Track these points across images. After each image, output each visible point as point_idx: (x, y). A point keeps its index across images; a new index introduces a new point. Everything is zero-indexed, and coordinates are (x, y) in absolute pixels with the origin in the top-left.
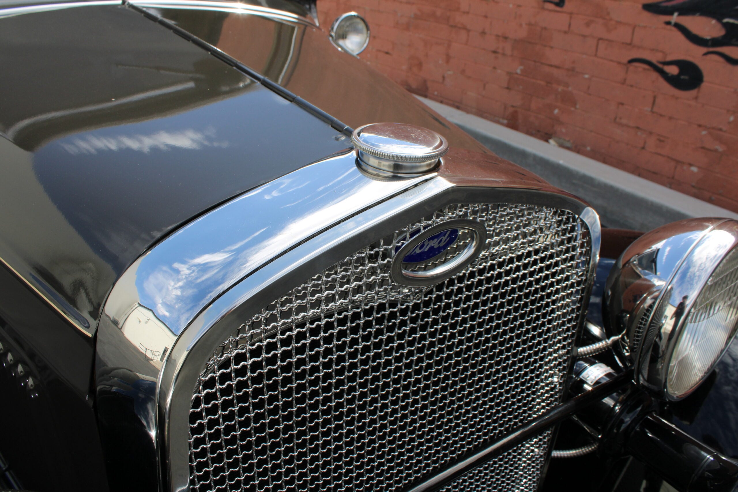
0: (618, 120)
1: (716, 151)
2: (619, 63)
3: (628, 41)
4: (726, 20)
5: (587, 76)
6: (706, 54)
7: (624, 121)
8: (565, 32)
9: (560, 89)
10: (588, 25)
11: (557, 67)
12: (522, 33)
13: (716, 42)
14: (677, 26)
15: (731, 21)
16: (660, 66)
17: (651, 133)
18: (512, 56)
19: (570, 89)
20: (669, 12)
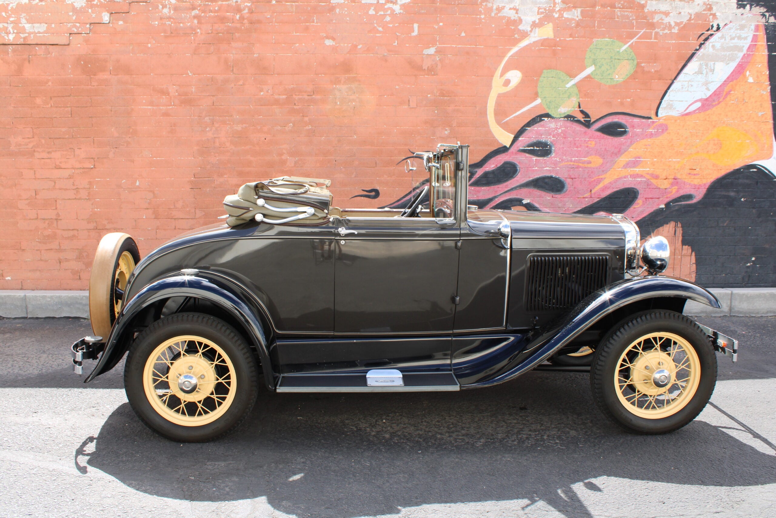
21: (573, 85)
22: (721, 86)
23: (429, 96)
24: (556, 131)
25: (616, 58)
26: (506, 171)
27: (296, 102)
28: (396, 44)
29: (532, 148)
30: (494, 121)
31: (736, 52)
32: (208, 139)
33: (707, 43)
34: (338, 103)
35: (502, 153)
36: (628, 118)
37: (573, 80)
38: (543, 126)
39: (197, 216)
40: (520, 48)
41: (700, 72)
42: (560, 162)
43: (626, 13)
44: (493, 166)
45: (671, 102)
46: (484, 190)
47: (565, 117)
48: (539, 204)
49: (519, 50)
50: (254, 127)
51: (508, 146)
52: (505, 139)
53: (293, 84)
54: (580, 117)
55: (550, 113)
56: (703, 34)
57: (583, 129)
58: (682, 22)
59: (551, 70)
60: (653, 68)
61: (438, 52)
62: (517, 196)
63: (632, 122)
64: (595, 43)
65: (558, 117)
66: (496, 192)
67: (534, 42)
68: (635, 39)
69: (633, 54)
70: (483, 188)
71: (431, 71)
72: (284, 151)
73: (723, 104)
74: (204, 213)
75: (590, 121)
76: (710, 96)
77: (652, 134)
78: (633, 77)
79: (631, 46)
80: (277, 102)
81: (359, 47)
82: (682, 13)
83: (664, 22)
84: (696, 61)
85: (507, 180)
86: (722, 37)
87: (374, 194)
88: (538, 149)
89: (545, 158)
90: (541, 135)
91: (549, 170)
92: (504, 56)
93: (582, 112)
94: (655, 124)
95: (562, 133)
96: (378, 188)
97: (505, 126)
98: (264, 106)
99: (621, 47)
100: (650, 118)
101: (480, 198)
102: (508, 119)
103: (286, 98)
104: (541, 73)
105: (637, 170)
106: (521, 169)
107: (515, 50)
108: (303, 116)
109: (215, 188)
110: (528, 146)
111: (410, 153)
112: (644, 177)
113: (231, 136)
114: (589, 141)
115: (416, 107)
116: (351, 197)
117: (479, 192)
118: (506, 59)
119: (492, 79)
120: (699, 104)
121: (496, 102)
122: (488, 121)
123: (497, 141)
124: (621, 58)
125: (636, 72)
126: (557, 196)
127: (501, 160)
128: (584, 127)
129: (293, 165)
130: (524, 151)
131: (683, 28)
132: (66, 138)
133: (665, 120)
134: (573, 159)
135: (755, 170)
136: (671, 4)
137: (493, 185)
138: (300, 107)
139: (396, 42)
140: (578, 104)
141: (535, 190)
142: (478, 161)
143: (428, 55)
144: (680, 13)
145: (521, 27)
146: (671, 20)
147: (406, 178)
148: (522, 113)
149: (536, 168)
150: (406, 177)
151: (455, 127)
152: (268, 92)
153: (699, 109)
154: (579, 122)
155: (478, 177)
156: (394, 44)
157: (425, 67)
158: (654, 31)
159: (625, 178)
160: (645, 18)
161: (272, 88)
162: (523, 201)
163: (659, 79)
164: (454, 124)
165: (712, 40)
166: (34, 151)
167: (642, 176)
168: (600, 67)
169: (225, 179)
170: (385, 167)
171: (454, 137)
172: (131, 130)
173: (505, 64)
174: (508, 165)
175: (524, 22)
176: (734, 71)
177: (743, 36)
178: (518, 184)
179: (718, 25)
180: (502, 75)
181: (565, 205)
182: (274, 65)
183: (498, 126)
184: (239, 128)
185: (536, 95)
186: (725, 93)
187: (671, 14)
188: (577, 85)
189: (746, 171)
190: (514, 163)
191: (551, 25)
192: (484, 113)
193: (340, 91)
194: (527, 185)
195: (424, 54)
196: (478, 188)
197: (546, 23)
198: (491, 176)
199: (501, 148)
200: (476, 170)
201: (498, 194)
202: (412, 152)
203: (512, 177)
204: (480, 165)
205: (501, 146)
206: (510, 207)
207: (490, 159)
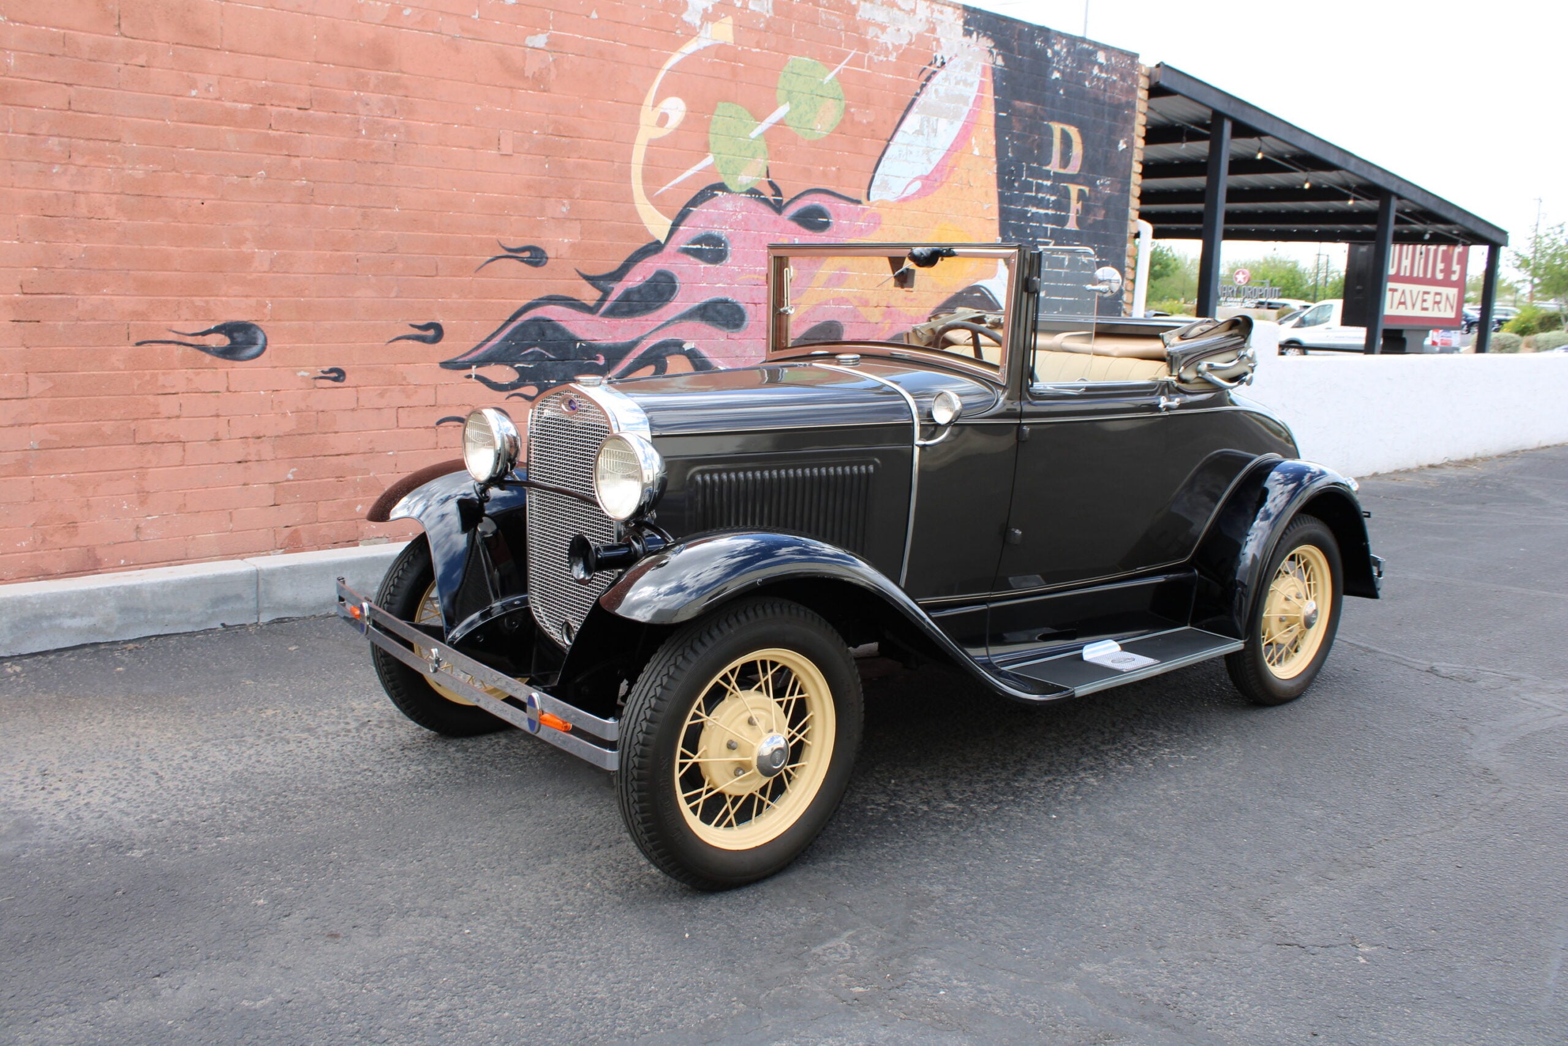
2: (427, 428)
3: (433, 403)
5: (391, 453)
6: (508, 398)
8: (353, 410)
9: (359, 478)
10: (382, 395)
11: (346, 455)
12: (289, 424)
13: (513, 386)
14: (478, 377)
15: (521, 365)
18: (275, 458)
19: (372, 474)
20: (467, 366)
21: (760, 135)
22: (944, 157)
23: (535, 132)
24: (734, 217)
25: (819, 93)
26: (659, 288)
27: (273, 122)
28: (476, 16)
29: (699, 246)
30: (643, 192)
31: (961, 105)
32: (56, 195)
33: (930, 85)
34: (364, 132)
35: (653, 254)
36: (832, 199)
37: (760, 127)
38: (715, 206)
39: (32, 393)
40: (683, 56)
41: (919, 132)
42: (739, 273)
43: (833, 18)
44: (639, 278)
45: (886, 178)
46: (624, 324)
47: (748, 192)
48: (709, 350)
49: (682, 59)
50: (174, 173)
51: (663, 242)
52: (658, 226)
53: (266, 79)
54: (768, 193)
55: (726, 183)
56: (925, 69)
57: (770, 214)
58: (901, 45)
59: (726, 104)
60: (865, 117)
61: (554, 45)
62: (676, 336)
63: (838, 207)
64: (790, 64)
65: (737, 190)
66: (643, 328)
67: (705, 48)
68: (842, 66)
69: (840, 89)
70: (622, 321)
71: (539, 82)
72: (248, 235)
73: (945, 185)
74: (50, 384)
75: (782, 201)
76: (932, 172)
77: (862, 230)
78: (840, 130)
79: (838, 75)
80: (229, 118)
81: (407, 12)
82: (902, 31)
83: (880, 41)
84: (917, 113)
85: (660, 307)
86: (946, 79)
87: (433, 333)
88: (707, 248)
89: (718, 266)
90: (713, 223)
91: (724, 288)
92: (659, 69)
93: (772, 184)
94: (867, 213)
95: (742, 220)
96: (441, 322)
97: (658, 203)
98: (202, 123)
99: (825, 76)
100: (859, 202)
101: (618, 341)
102: (664, 189)
103: (251, 108)
104: (715, 106)
105: (842, 291)
106: (681, 286)
107: (676, 58)
108: (289, 156)
109: (78, 319)
110: (694, 243)
111: (501, 248)
112: (851, 304)
113: (118, 190)
114: (780, 236)
115: (510, 152)
116: (387, 340)
117: (616, 328)
118: (662, 74)
119: (640, 110)
120: (918, 185)
121: (645, 156)
122: (632, 191)
123: (645, 230)
124: (825, 95)
125: (843, 121)
126: (734, 336)
127: (652, 267)
128: (774, 212)
129: (266, 267)
130: (687, 251)
131: (902, 54)
133: (878, 207)
134: (758, 268)
135: (978, 295)
136: (889, 13)
137: (639, 316)
138: (282, 133)
139: (477, 13)
140: (765, 170)
141: (703, 323)
142: (616, 268)
143: (533, 48)
144: (899, 30)
145: (686, 17)
146: (887, 39)
147: (493, 301)
148: (686, 180)
149: (705, 285)
150: (492, 298)
151: (578, 198)
152: (207, 90)
153: (918, 192)
154: (766, 201)
155: (615, 298)
156: (473, 17)
157: (529, 73)
158: (867, 55)
159: (826, 304)
160: (856, 29)
161: (219, 83)
162: (684, 346)
163: (872, 137)
164: (577, 195)
165: (935, 80)
167: (847, 301)
168: (797, 107)
169: (107, 297)
170: (454, 276)
171: (576, 220)
173: (660, 83)
174: (662, 278)
175: (690, 8)
176: (959, 134)
177: (970, 80)
178: (678, 313)
179: (942, 58)
180: (655, 106)
181: (745, 352)
182: (221, 28)
183: (647, 202)
184: (138, 172)
185: (705, 150)
186: (948, 169)
187: (888, 30)
188: (767, 135)
189: (969, 295)
190: (672, 274)
191: (729, 20)
192: (626, 176)
193: (367, 104)
194: (689, 315)
195: (527, 47)
196: (614, 321)
197: (723, 15)
198: (636, 297)
199: (652, 244)
200: (611, 286)
201: (647, 333)
202: (503, 247)
203: (668, 300)
204: (618, 275)
205: (651, 241)
206: (664, 357)
207: (634, 265)
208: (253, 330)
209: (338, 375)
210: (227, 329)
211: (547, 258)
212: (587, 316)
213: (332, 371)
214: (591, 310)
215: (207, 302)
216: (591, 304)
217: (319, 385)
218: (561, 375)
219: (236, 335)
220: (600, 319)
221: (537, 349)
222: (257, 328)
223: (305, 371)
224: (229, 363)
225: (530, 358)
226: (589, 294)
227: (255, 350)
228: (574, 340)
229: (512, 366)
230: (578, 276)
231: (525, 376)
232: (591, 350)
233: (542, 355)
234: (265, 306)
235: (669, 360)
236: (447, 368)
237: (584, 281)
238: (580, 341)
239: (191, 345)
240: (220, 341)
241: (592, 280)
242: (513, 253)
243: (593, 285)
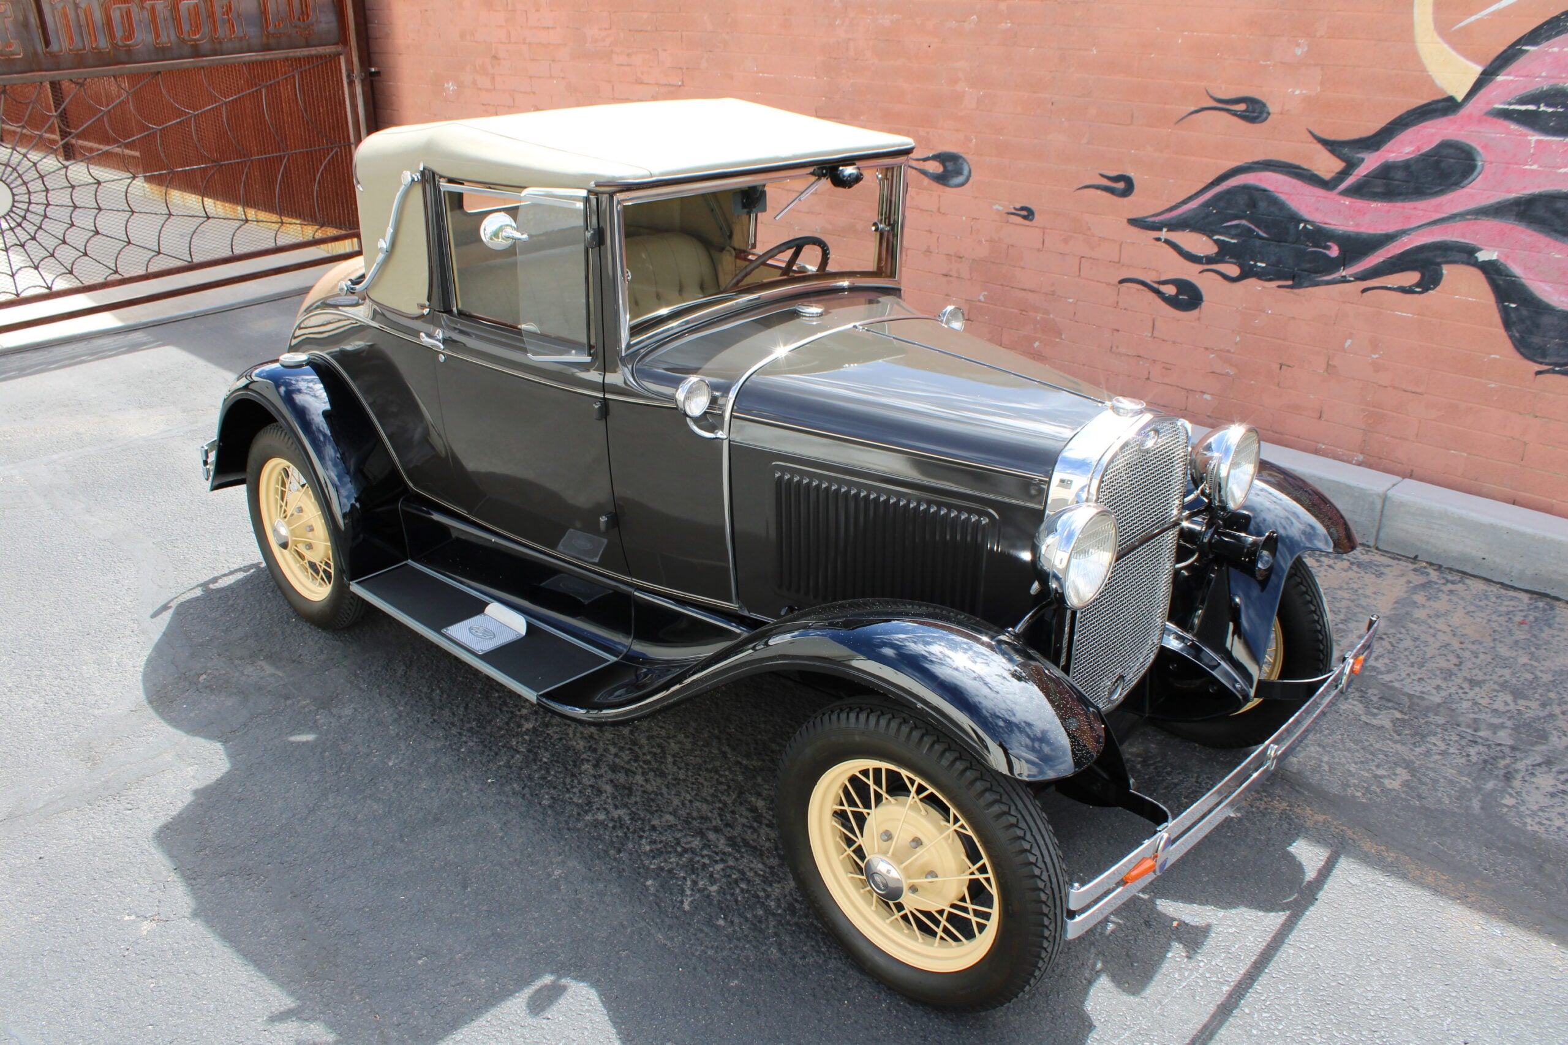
0: (1114, 348)
1: (1227, 374)
2: (1108, 284)
3: (1117, 260)
4: (1216, 237)
5: (1071, 300)
6: (1200, 272)
7: (1123, 350)
8: (1039, 250)
9: (1039, 317)
10: (1066, 241)
12: (983, 252)
13: (1210, 260)
14: (1167, 242)
15: (1222, 238)
16: (1156, 286)
17: (1154, 361)
18: (971, 279)
19: (1051, 316)
20: (1157, 227)
26: (1443, 165)
29: (1532, 107)
30: (1432, 26)
32: (838, 41)
35: (1438, 117)
44: (1409, 149)
46: (1376, 209)
48: (1527, 269)
50: (911, 21)
51: (1459, 98)
52: (1456, 77)
62: (1464, 236)
66: (1408, 218)
70: (1373, 205)
72: (961, 75)
85: (1442, 192)
87: (1123, 186)
88: (1550, 110)
96: (1132, 174)
97: (1460, 41)
102: (1473, 18)
106: (1487, 166)
110: (1522, 101)
111: (1208, 98)
113: (873, 37)
116: (1076, 187)
117: (1362, 212)
122: (1411, 25)
123: (1429, 81)
127: (1433, 135)
129: (974, 105)
130: (1506, 115)
132: (646, 31)
137: (1403, 201)
141: (1520, 227)
142: (1372, 132)
147: (1193, 158)
149: (1535, 167)
150: (1193, 155)
151: (1322, 37)
155: (1365, 173)
162: (1478, 255)
164: (1321, 33)
166: (612, 51)
170: (1151, 126)
171: (1316, 65)
172: (729, 20)
174: (1451, 151)
178: (1473, 205)
183: (1439, 40)
184: (886, 21)
190: (1471, 147)
194: (1498, 211)
196: (1360, 204)
198: (1400, 175)
199: (1438, 102)
200: (1360, 155)
201: (1412, 226)
202: (1211, 97)
203: (1457, 184)
204: (1374, 142)
205: (1439, 97)
206: (1439, 264)
207: (1403, 130)
208: (960, 161)
209: (1028, 214)
210: (941, 158)
211: (1269, 114)
212: (1320, 192)
213: (1023, 209)
214: (1326, 184)
215: (928, 133)
216: (1327, 176)
217: (1011, 221)
218: (1273, 259)
219: (947, 164)
220: (1338, 198)
221: (1244, 222)
222: (964, 160)
223: (1000, 205)
224: (941, 187)
225: (1233, 232)
226: (1327, 165)
227: (960, 179)
228: (1296, 219)
229: (1210, 237)
230: (1311, 138)
231: (1224, 252)
232: (1320, 236)
233: (1250, 230)
234: (971, 141)
235: (1446, 270)
236: (1136, 226)
237: (1319, 146)
238: (1306, 222)
239: (916, 169)
240: (935, 167)
241: (1333, 146)
242: (1224, 105)
243: (1332, 152)
